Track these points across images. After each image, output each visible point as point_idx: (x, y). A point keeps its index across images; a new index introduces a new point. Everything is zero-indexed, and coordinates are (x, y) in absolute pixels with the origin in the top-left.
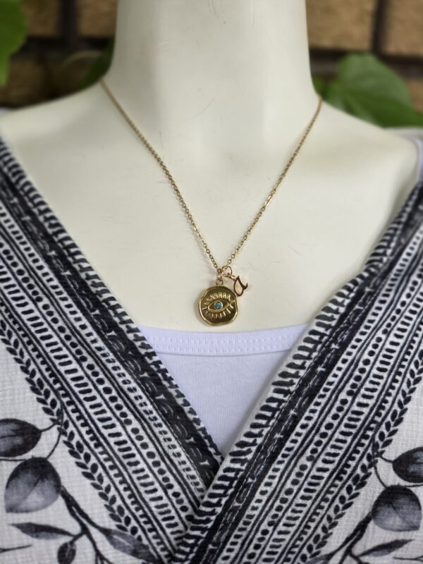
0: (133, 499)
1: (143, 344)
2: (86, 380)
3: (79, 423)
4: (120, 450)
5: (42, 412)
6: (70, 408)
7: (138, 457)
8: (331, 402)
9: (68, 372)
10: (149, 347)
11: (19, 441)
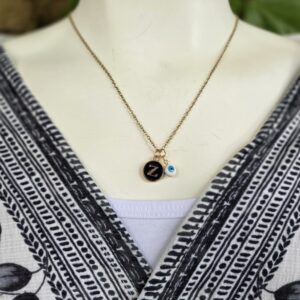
4: (89, 288)
7: (102, 294)
8: (224, 247)
11: (16, 280)
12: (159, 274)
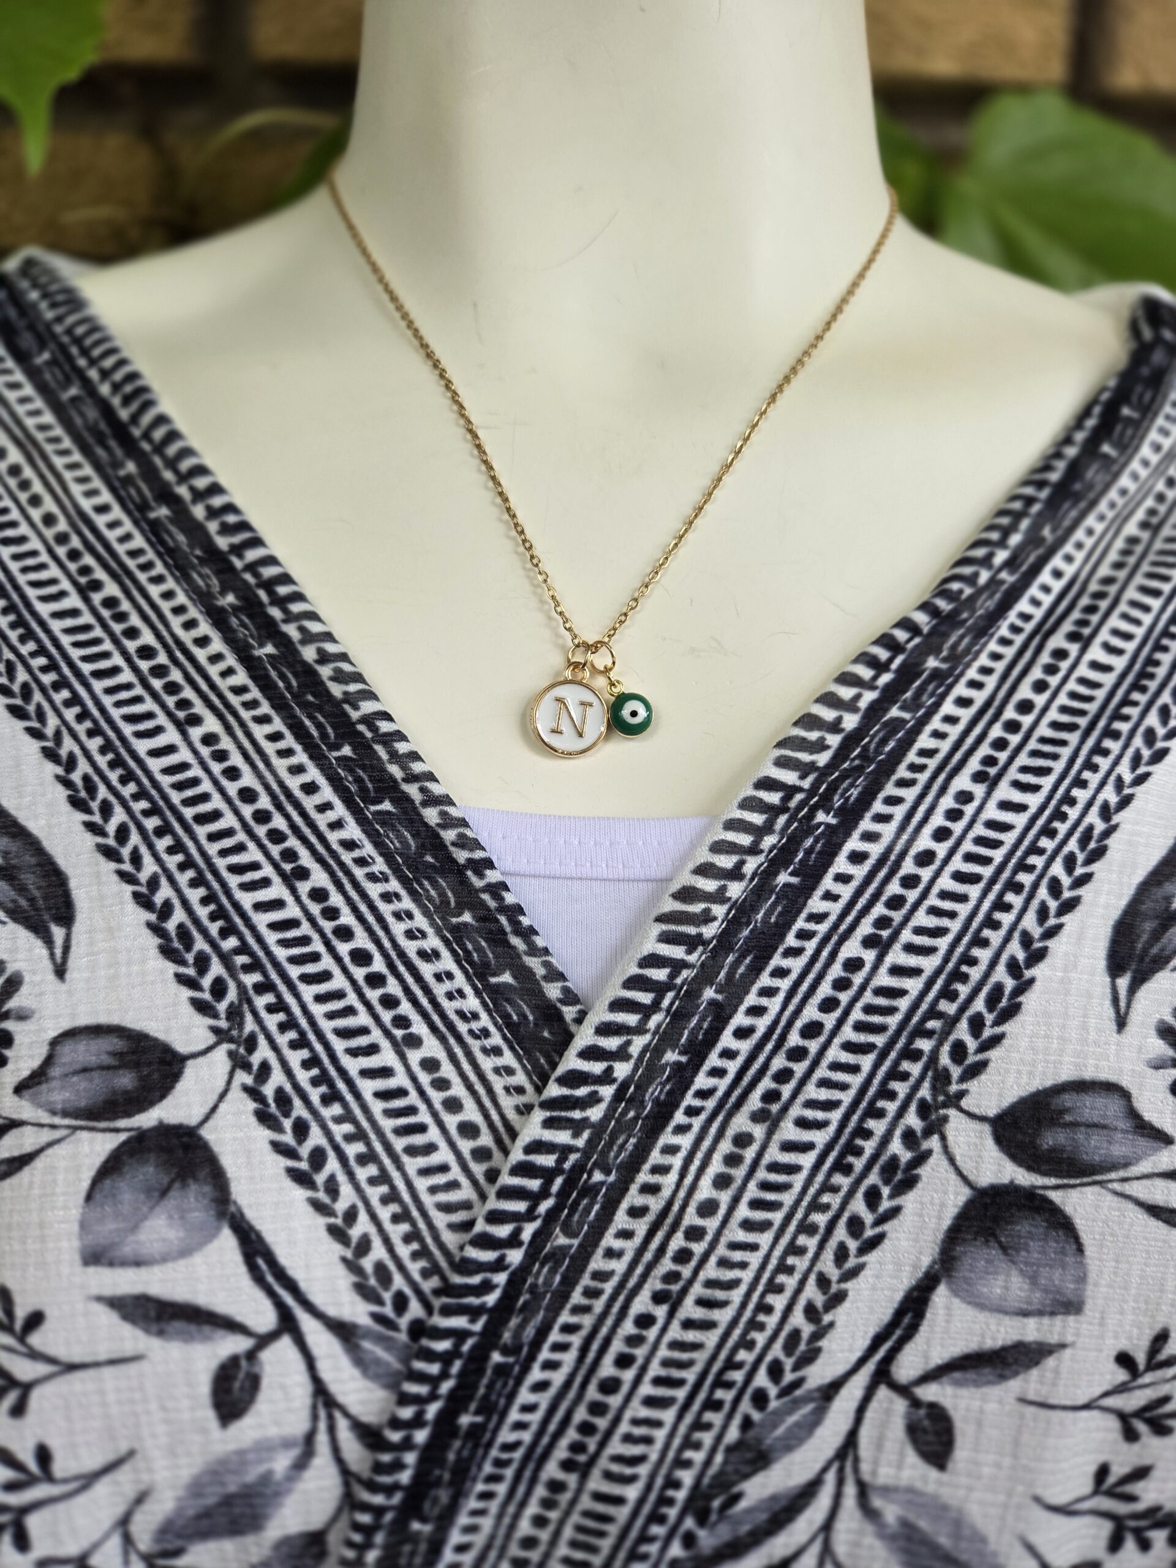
0: (415, 1246)
1: (461, 836)
2: (305, 929)
3: (283, 1040)
4: (390, 1113)
5: (188, 1010)
6: (262, 1001)
7: (433, 1134)
8: (818, 966)
9: (259, 907)
10: (476, 845)
11: (126, 1080)
12: (591, 1053)
